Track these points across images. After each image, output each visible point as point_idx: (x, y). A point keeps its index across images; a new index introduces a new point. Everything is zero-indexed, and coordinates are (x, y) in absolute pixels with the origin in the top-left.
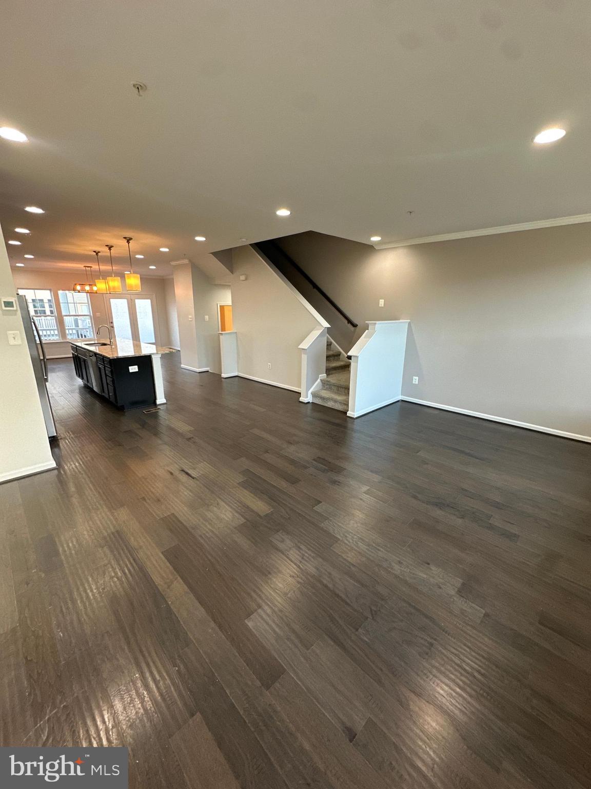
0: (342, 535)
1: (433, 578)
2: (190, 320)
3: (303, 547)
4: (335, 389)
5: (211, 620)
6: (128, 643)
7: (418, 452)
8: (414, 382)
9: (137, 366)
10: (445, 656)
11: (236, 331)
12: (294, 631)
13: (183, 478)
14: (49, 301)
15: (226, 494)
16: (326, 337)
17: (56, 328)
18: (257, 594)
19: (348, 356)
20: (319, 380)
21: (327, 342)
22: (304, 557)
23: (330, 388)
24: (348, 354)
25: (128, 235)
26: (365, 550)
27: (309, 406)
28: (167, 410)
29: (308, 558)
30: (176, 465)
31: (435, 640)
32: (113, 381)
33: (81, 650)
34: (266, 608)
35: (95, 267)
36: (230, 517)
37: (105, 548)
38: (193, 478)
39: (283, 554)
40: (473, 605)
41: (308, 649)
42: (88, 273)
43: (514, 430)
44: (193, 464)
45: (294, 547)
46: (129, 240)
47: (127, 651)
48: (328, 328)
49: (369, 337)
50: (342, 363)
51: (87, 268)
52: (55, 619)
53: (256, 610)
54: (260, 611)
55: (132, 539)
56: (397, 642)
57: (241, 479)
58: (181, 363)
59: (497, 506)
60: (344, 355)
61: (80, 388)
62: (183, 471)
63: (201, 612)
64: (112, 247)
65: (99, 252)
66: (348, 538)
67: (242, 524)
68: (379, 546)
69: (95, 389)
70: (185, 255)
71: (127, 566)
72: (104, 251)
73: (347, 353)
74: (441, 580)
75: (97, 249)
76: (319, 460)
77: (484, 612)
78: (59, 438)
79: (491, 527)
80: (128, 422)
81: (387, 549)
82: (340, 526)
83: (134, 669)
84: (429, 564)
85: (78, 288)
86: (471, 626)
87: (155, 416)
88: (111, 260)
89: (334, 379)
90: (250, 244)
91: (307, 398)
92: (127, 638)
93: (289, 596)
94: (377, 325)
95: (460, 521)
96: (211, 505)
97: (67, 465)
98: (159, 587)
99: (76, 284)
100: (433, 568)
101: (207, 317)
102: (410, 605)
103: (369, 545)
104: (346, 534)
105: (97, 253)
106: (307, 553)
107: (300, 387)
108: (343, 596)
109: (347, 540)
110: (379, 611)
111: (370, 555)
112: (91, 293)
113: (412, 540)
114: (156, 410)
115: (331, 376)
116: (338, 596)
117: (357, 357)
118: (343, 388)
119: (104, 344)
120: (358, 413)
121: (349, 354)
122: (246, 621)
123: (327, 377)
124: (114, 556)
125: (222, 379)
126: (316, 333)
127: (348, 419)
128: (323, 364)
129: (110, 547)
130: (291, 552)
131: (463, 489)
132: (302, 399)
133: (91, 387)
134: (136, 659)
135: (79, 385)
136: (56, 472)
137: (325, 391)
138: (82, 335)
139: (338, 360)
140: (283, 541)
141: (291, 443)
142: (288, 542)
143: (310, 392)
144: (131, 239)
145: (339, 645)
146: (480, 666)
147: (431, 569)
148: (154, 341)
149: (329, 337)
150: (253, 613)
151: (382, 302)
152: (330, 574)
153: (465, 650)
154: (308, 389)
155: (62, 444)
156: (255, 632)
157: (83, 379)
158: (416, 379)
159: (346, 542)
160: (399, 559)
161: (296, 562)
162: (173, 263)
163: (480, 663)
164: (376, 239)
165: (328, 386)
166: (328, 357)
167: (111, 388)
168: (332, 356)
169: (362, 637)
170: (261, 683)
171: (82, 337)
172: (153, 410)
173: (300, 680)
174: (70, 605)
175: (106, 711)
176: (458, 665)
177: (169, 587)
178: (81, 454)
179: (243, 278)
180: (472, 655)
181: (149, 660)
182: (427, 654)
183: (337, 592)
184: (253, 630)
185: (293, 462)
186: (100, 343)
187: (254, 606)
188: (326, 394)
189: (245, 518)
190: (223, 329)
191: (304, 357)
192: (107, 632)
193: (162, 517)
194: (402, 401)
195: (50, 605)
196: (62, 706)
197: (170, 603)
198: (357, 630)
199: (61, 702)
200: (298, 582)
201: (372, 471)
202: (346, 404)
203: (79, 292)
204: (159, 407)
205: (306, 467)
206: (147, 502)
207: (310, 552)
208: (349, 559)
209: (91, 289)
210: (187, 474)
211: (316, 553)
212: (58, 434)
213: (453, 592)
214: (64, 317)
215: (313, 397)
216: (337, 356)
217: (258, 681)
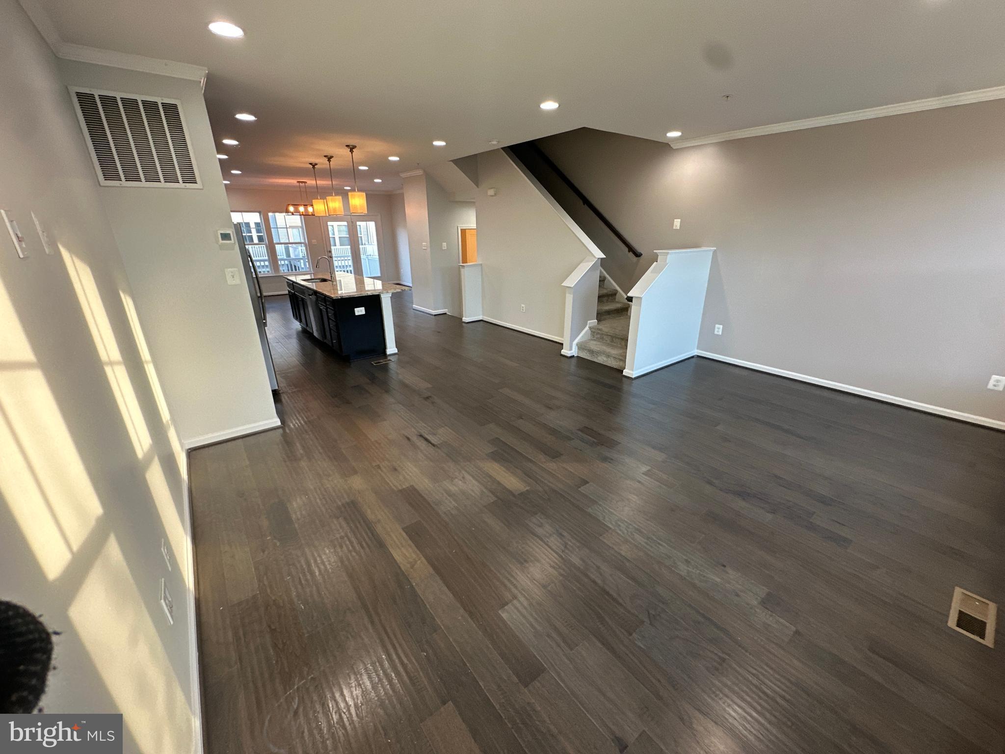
0: (614, 523)
1: (729, 583)
2: (424, 248)
3: (565, 534)
4: (608, 340)
5: (459, 605)
6: (372, 623)
7: (715, 426)
8: (716, 333)
9: (363, 308)
10: (740, 674)
11: (481, 263)
12: (556, 629)
13: (422, 444)
14: (257, 224)
15: (473, 466)
16: (599, 272)
17: (267, 258)
18: (512, 583)
19: (628, 297)
20: (587, 328)
21: (600, 277)
22: (568, 546)
23: (602, 338)
24: (628, 295)
25: (351, 142)
26: (643, 543)
27: (573, 361)
28: (400, 362)
29: (572, 547)
30: (413, 430)
31: (729, 655)
32: (337, 326)
33: (324, 624)
34: (522, 599)
35: (311, 182)
36: (478, 494)
37: (340, 518)
38: (434, 445)
39: (542, 540)
40: (781, 620)
41: (572, 649)
42: (302, 190)
43: (856, 401)
44: (433, 429)
45: (554, 533)
46: (352, 148)
47: (371, 631)
48: (602, 259)
49: (658, 271)
50: (619, 306)
51: (301, 184)
52: (295, 590)
53: (511, 601)
54: (515, 602)
55: (369, 511)
56: (680, 653)
57: (490, 449)
58: (412, 303)
59: (824, 501)
60: (622, 296)
61: (298, 333)
62: (421, 436)
63: (448, 597)
64: (332, 157)
65: (316, 164)
66: (621, 528)
67: (493, 502)
68: (661, 540)
69: (316, 334)
70: (418, 164)
71: (365, 540)
72: (322, 162)
73: (626, 293)
74: (739, 587)
75: (314, 161)
76: (585, 430)
77: (794, 629)
78: (280, 392)
79: (812, 527)
80: (355, 375)
81: (671, 544)
82: (612, 513)
83: (380, 650)
84: (724, 566)
85: (291, 209)
86: (776, 644)
87: (385, 368)
88: (330, 173)
89: (607, 326)
90: (502, 148)
91: (570, 350)
92: (370, 617)
93: (549, 588)
94: (669, 256)
95: (770, 516)
96: (456, 478)
97: (292, 423)
98: (401, 566)
99: (289, 205)
100: (730, 571)
101: (444, 244)
102: (698, 612)
103: (648, 538)
104: (620, 523)
105: (314, 165)
106: (571, 542)
107: (562, 337)
108: (615, 595)
109: (620, 530)
110: (659, 615)
111: (649, 550)
112: (305, 215)
113: (703, 535)
114: (386, 361)
115: (604, 322)
116: (608, 593)
117: (640, 298)
118: (618, 338)
119: (324, 280)
120: (636, 372)
121: (630, 294)
122: (500, 612)
123: (598, 324)
124: (351, 527)
125: (464, 324)
126: (586, 266)
127: (624, 379)
128: (594, 307)
129: (345, 519)
130: (552, 539)
131: (776, 476)
132: (564, 352)
133: (311, 331)
134: (382, 641)
135: (297, 329)
136: (281, 431)
137: (595, 342)
138: (295, 266)
139: (614, 301)
140: (541, 526)
141: (550, 408)
142: (548, 527)
143: (575, 342)
144: (354, 147)
145: (608, 649)
146: (784, 691)
147: (727, 573)
148: (379, 275)
149: (603, 270)
150: (508, 604)
151: (677, 223)
152: (598, 568)
153: (766, 671)
154: (572, 339)
155: (284, 398)
156: (511, 625)
157: (300, 321)
158: (719, 328)
159: (619, 532)
160: (685, 557)
161: (557, 551)
162: (403, 175)
163: (785, 688)
164: (674, 134)
165: (599, 336)
166: (600, 297)
167: (334, 334)
168: (607, 296)
169: (636, 642)
170: (519, 680)
171: (296, 270)
172: (383, 362)
173: (563, 681)
174: (309, 577)
175: (354, 688)
176: (756, 687)
177: (412, 567)
178: (306, 412)
179: (491, 192)
180: (776, 678)
181: (395, 642)
182: (717, 669)
183: (607, 589)
184: (508, 622)
185: (553, 432)
186: (319, 279)
187: (508, 596)
188: (595, 346)
189: (497, 496)
190: (465, 260)
191: (569, 298)
192: (349, 609)
193: (400, 488)
194: (698, 356)
195: (289, 575)
196: (309, 678)
197: (414, 584)
198: (631, 634)
199: (308, 674)
200: (562, 575)
201: (654, 447)
202: (621, 360)
203: (293, 214)
204: (389, 358)
205: (570, 439)
206: (382, 471)
207: (574, 541)
208: (623, 553)
209: (306, 210)
210: (426, 440)
211: (581, 543)
212: (280, 388)
213: (755, 603)
214: (276, 245)
215: (578, 349)
216: (613, 295)
217: (514, 676)
